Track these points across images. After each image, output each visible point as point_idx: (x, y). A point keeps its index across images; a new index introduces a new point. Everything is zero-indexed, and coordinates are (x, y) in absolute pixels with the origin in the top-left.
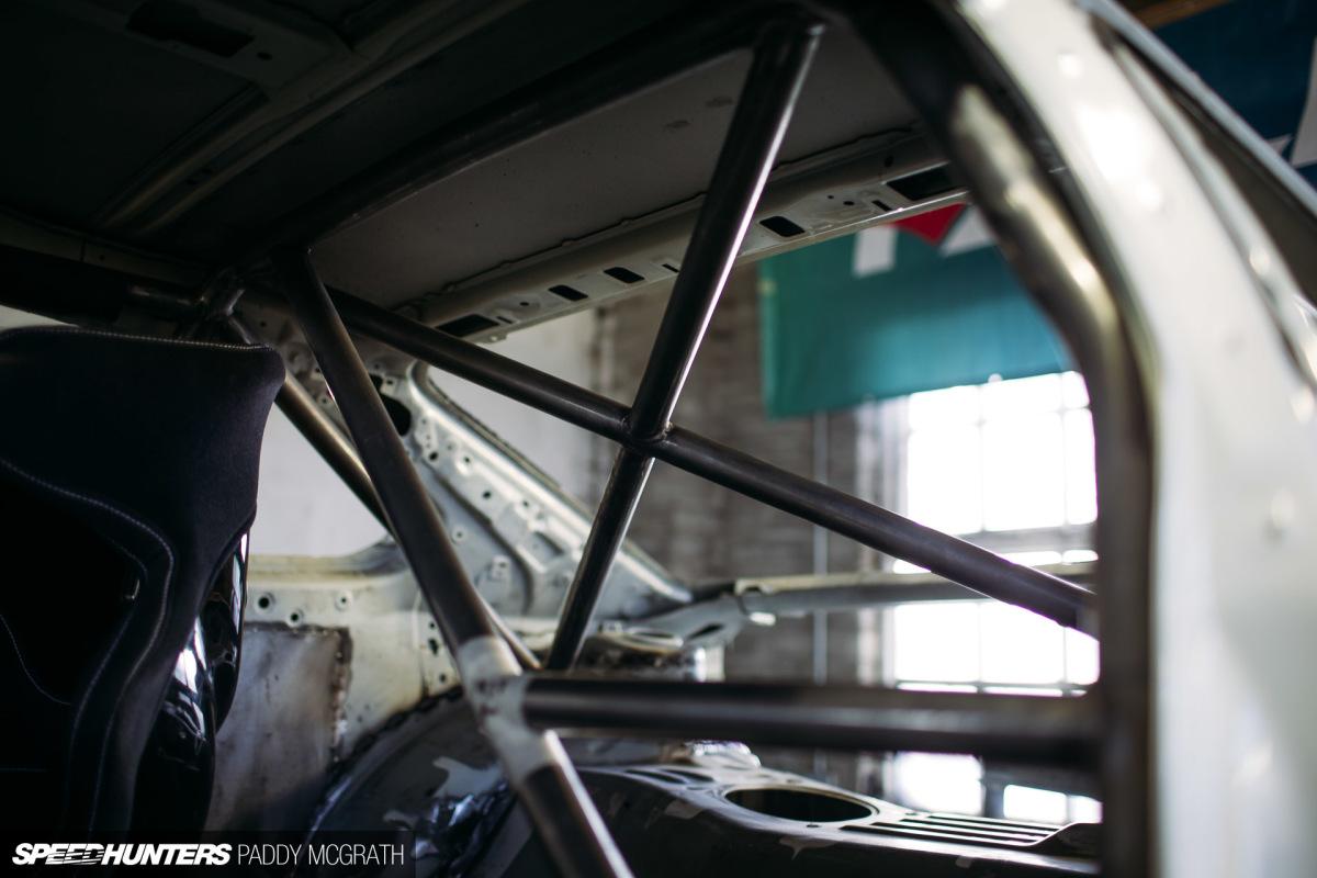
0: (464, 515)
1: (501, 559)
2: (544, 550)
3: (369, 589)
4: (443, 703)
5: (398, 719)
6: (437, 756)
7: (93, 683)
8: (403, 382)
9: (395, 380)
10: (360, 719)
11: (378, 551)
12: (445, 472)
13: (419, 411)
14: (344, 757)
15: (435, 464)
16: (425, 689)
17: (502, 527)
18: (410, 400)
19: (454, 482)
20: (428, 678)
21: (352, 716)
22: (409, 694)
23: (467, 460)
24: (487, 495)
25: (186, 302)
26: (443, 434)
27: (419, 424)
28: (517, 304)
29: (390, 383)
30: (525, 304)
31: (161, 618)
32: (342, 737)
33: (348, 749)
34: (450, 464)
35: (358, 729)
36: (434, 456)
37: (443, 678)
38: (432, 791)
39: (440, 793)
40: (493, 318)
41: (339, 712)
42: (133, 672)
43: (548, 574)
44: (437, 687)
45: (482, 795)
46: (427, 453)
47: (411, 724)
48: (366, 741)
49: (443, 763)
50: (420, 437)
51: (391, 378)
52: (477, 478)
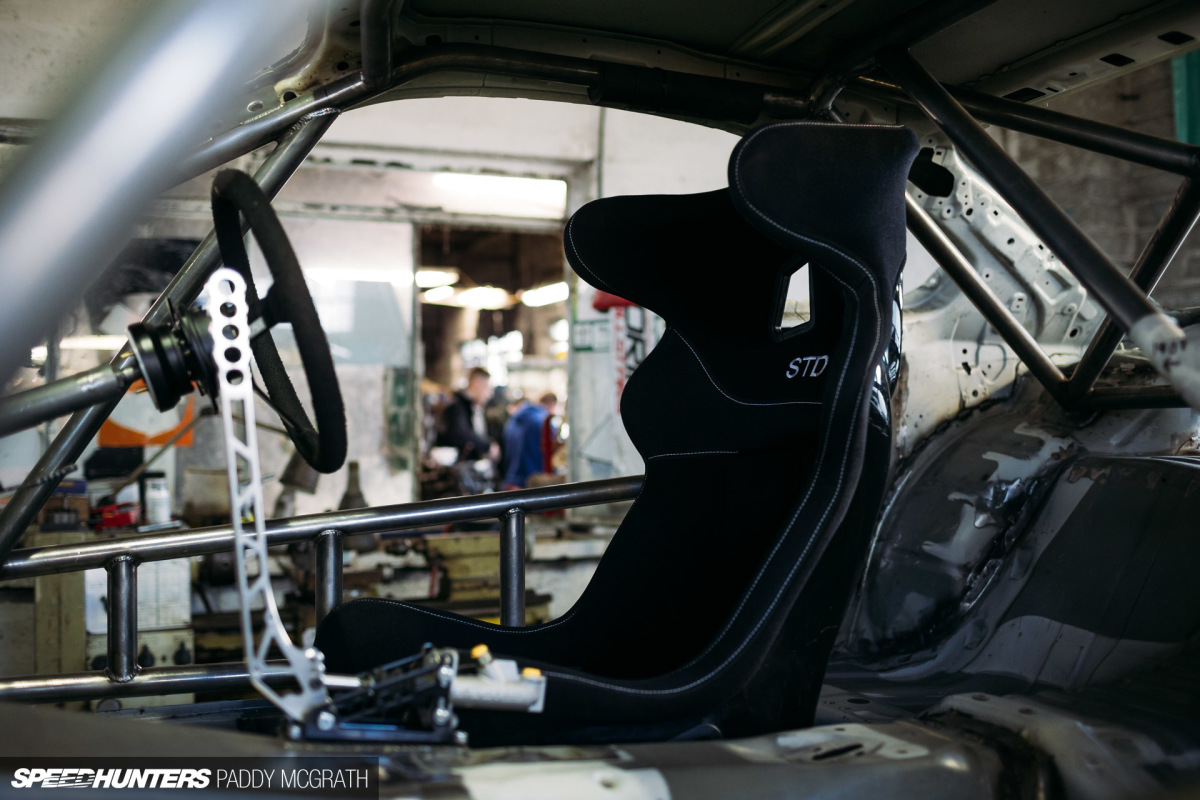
0: (991, 259)
1: (1021, 294)
2: (1054, 286)
3: (919, 323)
4: (976, 413)
5: (943, 425)
6: (985, 452)
7: (846, 367)
8: (949, 151)
9: (943, 151)
10: (916, 426)
11: (921, 293)
12: (979, 225)
13: (960, 175)
14: (907, 455)
15: (970, 218)
16: (962, 402)
17: (1022, 268)
18: (954, 166)
19: (985, 232)
20: (964, 394)
21: (910, 423)
22: (950, 406)
23: (996, 213)
24: (1011, 241)
25: (801, 102)
26: (978, 193)
27: (960, 185)
28: (1067, 75)
29: (939, 153)
30: (1073, 74)
31: (879, 323)
32: (904, 439)
33: (909, 449)
34: (983, 217)
35: (915, 433)
36: (970, 212)
37: (975, 393)
38: (986, 477)
39: (993, 478)
40: (1043, 90)
41: (901, 420)
42: (871, 359)
43: (1057, 305)
44: (971, 401)
45: (1027, 479)
46: (965, 209)
47: (953, 430)
48: (922, 442)
49: (990, 456)
50: (960, 197)
51: (939, 150)
52: (1003, 228)
